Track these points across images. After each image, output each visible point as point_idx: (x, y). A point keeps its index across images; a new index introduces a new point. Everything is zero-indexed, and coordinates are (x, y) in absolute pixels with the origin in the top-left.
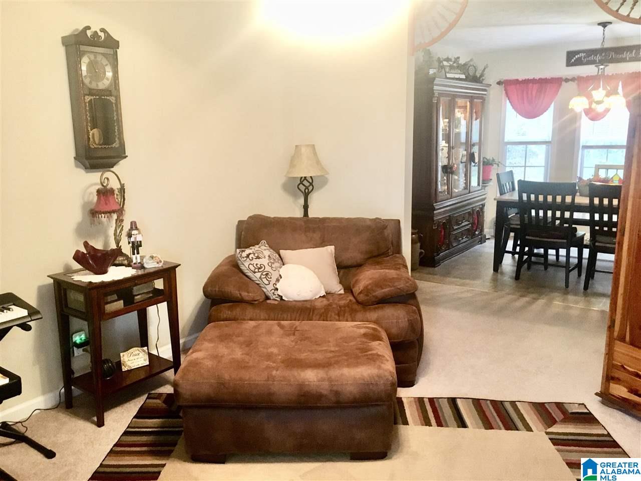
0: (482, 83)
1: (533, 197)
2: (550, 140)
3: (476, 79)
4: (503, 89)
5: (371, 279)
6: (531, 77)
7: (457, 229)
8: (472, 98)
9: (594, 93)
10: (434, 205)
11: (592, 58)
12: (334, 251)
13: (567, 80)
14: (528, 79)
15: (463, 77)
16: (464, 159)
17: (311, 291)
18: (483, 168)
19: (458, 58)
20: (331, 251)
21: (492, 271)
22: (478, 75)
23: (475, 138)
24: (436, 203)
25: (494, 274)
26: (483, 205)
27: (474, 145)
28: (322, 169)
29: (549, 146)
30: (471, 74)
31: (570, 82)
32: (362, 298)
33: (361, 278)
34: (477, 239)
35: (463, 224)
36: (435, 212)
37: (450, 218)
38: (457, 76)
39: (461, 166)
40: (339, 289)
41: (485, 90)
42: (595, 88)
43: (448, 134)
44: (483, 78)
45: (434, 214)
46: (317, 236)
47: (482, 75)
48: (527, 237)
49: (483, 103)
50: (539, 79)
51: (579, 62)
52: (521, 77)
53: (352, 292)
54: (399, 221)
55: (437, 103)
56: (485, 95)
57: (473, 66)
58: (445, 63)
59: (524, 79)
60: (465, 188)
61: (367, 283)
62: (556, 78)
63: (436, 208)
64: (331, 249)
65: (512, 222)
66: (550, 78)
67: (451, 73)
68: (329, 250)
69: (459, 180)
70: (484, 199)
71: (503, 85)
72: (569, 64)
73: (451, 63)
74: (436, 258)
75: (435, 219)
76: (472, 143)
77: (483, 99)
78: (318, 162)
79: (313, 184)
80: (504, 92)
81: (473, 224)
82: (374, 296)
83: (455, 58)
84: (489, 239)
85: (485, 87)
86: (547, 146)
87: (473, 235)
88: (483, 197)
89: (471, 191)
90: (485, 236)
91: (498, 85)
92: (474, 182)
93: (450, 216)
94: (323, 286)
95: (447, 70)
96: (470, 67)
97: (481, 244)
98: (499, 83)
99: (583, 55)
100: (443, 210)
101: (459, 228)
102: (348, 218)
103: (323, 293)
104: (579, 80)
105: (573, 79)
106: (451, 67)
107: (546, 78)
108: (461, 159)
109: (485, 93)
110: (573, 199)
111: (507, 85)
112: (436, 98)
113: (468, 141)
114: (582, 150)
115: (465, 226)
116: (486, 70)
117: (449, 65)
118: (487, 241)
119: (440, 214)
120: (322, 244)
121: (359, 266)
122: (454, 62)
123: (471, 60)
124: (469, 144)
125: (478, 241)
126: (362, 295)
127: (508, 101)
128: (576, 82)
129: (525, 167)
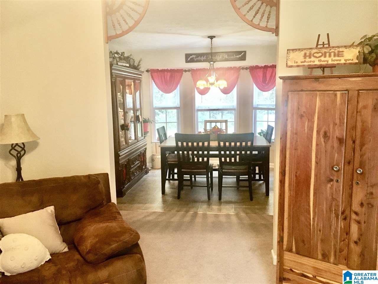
0: (138, 70)
1: (185, 144)
2: (179, 106)
3: (136, 68)
4: (150, 75)
5: (96, 236)
6: (166, 68)
7: (133, 167)
8: (134, 80)
9: (209, 78)
10: (119, 153)
11: (199, 58)
12: (53, 210)
13: (186, 71)
14: (164, 69)
15: (128, 65)
16: (133, 120)
17: (36, 260)
18: (144, 125)
19: (124, 53)
20: (51, 211)
21: (161, 194)
22: (136, 64)
23: (138, 106)
24: (120, 151)
25: (163, 197)
26: (146, 149)
27: (138, 110)
28: (33, 135)
29: (178, 110)
30: (132, 64)
31: (187, 72)
32: (91, 257)
33: (85, 234)
34: (144, 172)
35: (136, 163)
36: (120, 158)
37: (128, 161)
38: (124, 64)
39: (132, 125)
40: (63, 248)
41: (141, 75)
42: (210, 75)
43: (123, 103)
44: (140, 67)
45: (119, 159)
46: (35, 199)
47: (138, 65)
48: (182, 170)
49: (140, 83)
50: (170, 69)
51: (192, 61)
52: (160, 68)
53: (78, 251)
54: (107, 174)
55: (115, 82)
56: (141, 78)
57: (132, 59)
58: (116, 55)
59: (162, 69)
60: (135, 139)
61: (94, 241)
62: (180, 70)
63: (121, 154)
64: (51, 209)
65: (169, 160)
66: (176, 69)
67: (120, 62)
68: (50, 211)
69: (131, 134)
70: (146, 145)
71: (150, 72)
72: (187, 61)
73: (120, 56)
74: (123, 190)
75: (120, 162)
76: (137, 109)
77: (139, 80)
78: (29, 129)
79: (25, 149)
80: (151, 77)
81: (141, 162)
82: (102, 254)
83: (121, 53)
84: (150, 170)
85: (141, 73)
86: (177, 110)
87: (142, 169)
88: (146, 143)
89: (139, 140)
90: (148, 168)
91: (147, 72)
92: (139, 135)
93: (128, 159)
94: (47, 250)
95: (118, 60)
96: (131, 60)
97: (147, 174)
98: (147, 71)
99: (194, 56)
100: (124, 156)
101: (134, 166)
102: (64, 178)
103: (49, 257)
104: (193, 71)
105: (189, 71)
106: (120, 58)
107: (174, 69)
108: (131, 120)
109: (141, 77)
110: (209, 143)
111: (153, 72)
112: (114, 79)
113: (135, 107)
114: (197, 112)
115: (138, 164)
116: (141, 62)
117: (118, 56)
118: (149, 171)
119: (123, 158)
120: (41, 206)
121: (79, 220)
122: (121, 55)
123: (131, 55)
124: (135, 110)
125: (145, 173)
126: (90, 255)
127: (153, 82)
128: (191, 72)
129: (166, 123)
